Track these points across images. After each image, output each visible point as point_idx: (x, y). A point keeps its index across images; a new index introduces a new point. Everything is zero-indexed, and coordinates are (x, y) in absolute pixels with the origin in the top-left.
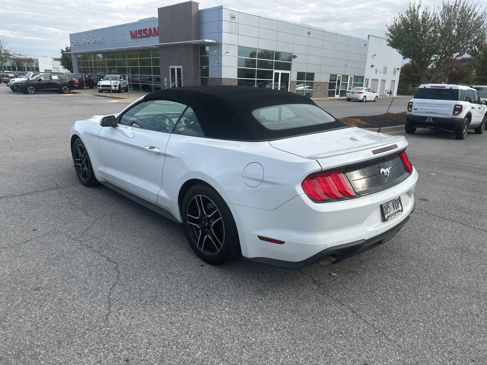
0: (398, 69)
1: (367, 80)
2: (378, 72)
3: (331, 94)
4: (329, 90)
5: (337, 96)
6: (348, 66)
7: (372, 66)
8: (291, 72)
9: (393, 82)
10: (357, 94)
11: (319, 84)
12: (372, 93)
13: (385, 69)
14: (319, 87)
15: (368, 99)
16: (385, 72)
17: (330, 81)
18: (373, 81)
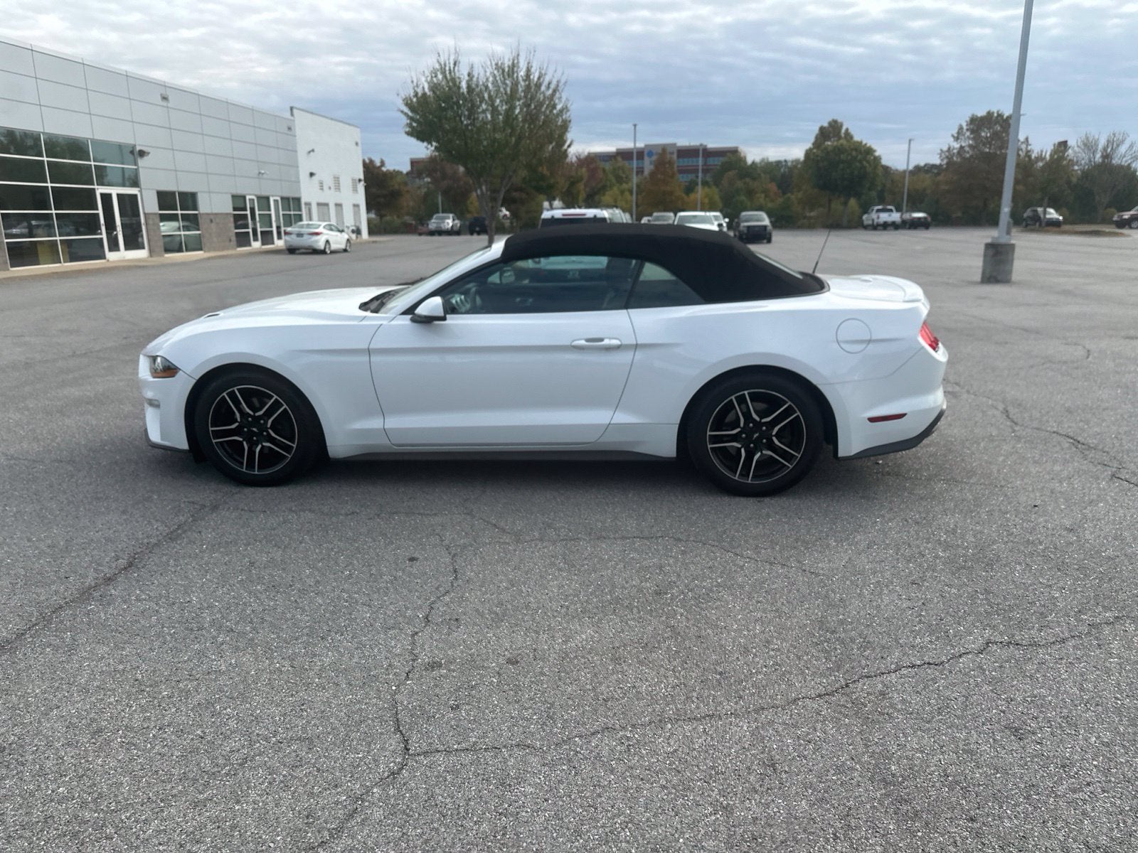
0: (360, 180)
1: (308, 204)
2: (325, 187)
3: (243, 240)
4: (236, 233)
5: (256, 245)
6: (265, 176)
7: (312, 174)
8: (141, 191)
9: (356, 208)
10: (310, 236)
11: (213, 217)
12: (338, 234)
13: (337, 180)
14: (213, 225)
15: (334, 246)
16: (338, 188)
17: (235, 209)
18: (320, 207)
